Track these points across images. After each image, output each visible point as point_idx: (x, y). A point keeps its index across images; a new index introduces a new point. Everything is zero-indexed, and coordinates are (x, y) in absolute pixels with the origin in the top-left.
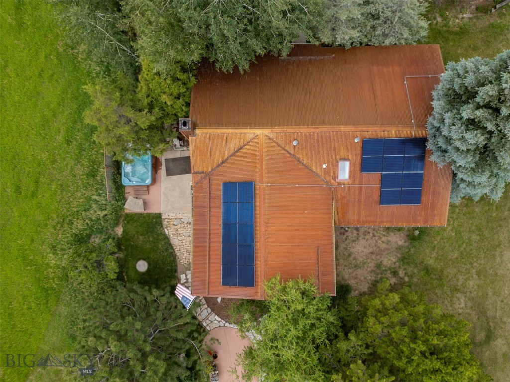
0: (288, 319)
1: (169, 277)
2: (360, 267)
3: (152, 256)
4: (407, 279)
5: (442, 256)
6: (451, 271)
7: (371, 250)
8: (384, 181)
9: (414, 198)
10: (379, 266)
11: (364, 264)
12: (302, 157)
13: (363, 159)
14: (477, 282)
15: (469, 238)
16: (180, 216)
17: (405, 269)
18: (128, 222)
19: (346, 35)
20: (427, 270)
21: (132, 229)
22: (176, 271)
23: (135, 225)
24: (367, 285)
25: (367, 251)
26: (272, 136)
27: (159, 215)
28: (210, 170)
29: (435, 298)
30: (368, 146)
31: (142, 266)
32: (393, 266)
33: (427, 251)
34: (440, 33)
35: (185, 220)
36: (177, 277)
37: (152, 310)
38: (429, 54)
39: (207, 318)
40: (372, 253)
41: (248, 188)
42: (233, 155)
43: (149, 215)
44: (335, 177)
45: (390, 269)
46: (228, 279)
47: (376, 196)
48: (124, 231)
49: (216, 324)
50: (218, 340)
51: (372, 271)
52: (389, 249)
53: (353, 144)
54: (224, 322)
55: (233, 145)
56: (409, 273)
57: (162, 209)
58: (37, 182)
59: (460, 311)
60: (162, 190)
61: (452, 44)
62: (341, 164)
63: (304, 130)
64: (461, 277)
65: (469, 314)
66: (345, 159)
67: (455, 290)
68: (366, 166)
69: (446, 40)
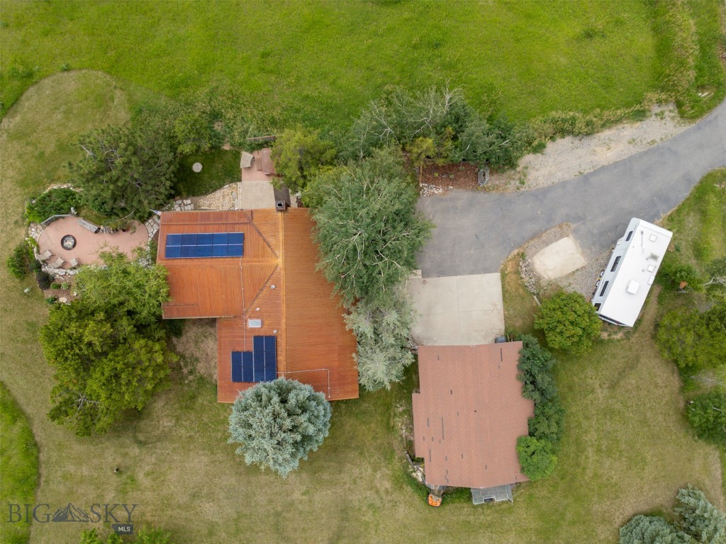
0: (139, 281)
1: (188, 190)
2: (196, 345)
3: (206, 175)
4: (186, 382)
5: (205, 409)
6: (193, 416)
7: (210, 354)
8: (248, 354)
9: (237, 376)
10: (197, 360)
11: (199, 348)
12: (264, 292)
13: (262, 337)
14: (184, 436)
15: (218, 430)
16: (240, 197)
17: (194, 380)
18: (234, 154)
20: (193, 398)
21: (229, 157)
22: (194, 195)
23: (231, 160)
24: (182, 351)
25: (209, 351)
26: (278, 269)
27: (240, 180)
28: (255, 223)
29: (172, 403)
30: (272, 341)
31: (197, 167)
32: (197, 371)
33: (208, 398)
34: (388, 409)
35: (236, 202)
36: (189, 197)
37: (153, 182)
38: (349, 389)
39: (155, 222)
40: (207, 355)
41: (240, 252)
42: (265, 240)
43: (240, 171)
44: (250, 317)
45: (195, 368)
47: (238, 349)
48: (226, 151)
49: (150, 230)
50: (134, 232)
51: (193, 354)
52: (210, 368)
53: (273, 329)
54: (152, 236)
55: (271, 240)
56: (191, 384)
57: (246, 182)
58: (271, 72)
59: (161, 422)
60: (261, 182)
61: (379, 419)
62: (259, 321)
63: (283, 292)
64: (188, 423)
65: (158, 429)
66: (263, 324)
67: (178, 419)
68: (258, 339)
69: (382, 414)
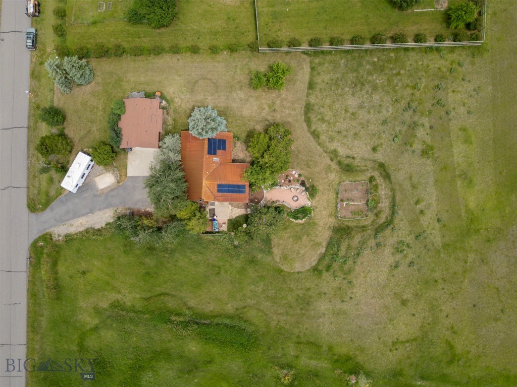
3: (242, 222)
5: (243, 132)
6: (248, 129)
8: (219, 149)
9: (224, 141)
12: (212, 171)
13: (213, 154)
14: (252, 122)
16: (229, 213)
18: (230, 230)
19: (179, 158)
20: (248, 136)
22: (247, 215)
25: (242, 153)
26: (205, 179)
27: (228, 220)
28: (214, 197)
30: (209, 153)
31: (245, 226)
33: (242, 136)
40: (242, 151)
41: (219, 186)
42: (210, 189)
43: (228, 223)
44: (218, 162)
46: (243, 192)
47: (223, 151)
48: (233, 232)
52: (241, 147)
53: (209, 157)
55: (207, 189)
57: (226, 219)
59: (260, 127)
61: (178, 124)
63: (204, 170)
64: (250, 127)
65: (261, 125)
66: (213, 159)
67: (254, 128)
68: (215, 154)
